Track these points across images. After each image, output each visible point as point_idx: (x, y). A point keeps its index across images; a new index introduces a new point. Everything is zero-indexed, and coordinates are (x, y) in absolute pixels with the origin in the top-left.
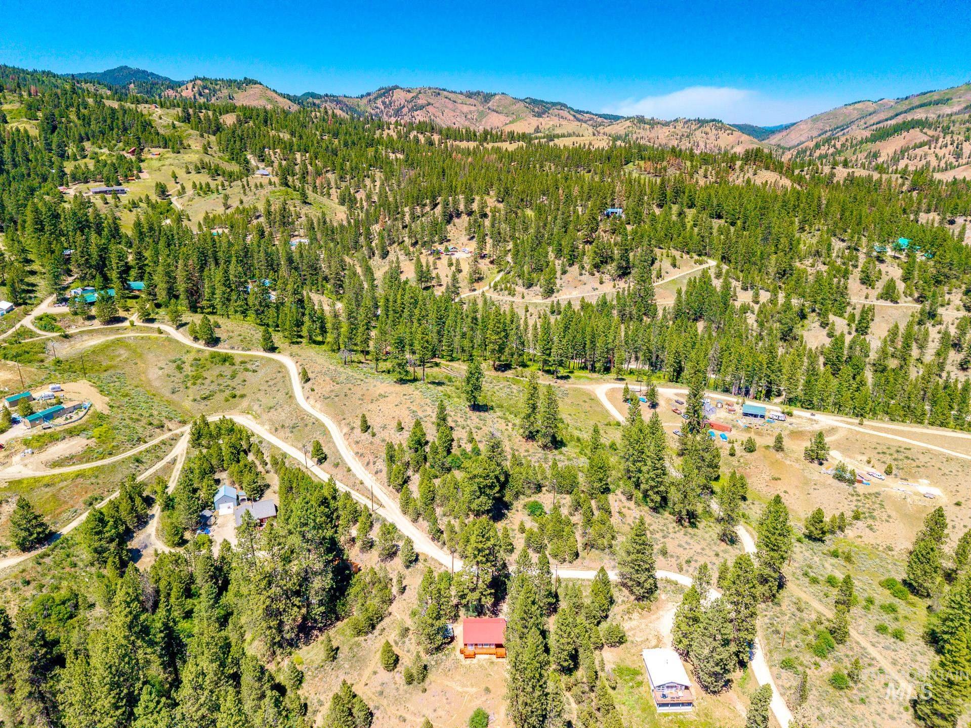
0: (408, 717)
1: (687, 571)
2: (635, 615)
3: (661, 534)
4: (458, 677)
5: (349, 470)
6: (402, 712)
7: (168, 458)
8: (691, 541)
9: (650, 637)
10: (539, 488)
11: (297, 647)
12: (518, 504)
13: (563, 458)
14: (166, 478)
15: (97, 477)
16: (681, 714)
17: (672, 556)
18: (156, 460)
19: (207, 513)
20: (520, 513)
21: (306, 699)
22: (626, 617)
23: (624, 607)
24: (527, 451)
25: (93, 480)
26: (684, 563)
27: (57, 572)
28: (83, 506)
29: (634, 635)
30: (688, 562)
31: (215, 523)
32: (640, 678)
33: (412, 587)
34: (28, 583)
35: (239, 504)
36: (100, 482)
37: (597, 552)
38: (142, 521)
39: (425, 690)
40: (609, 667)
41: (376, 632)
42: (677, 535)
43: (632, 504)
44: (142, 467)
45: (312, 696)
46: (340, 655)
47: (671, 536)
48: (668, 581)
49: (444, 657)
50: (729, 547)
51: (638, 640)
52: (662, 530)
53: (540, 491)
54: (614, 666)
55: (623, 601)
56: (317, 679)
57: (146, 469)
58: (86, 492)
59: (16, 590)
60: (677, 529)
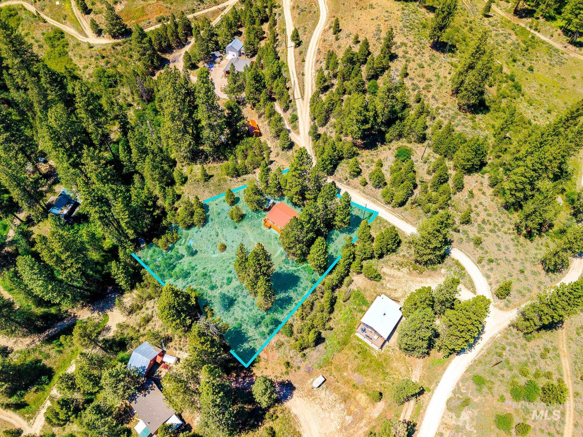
0: (220, 235)
1: (483, 266)
2: (405, 270)
3: (491, 227)
4: (255, 233)
5: (304, 61)
6: (219, 231)
7: (220, 6)
8: (512, 248)
9: (400, 290)
10: (423, 139)
11: (196, 162)
12: (395, 145)
13: (470, 123)
14: (212, 19)
15: (172, 4)
16: (369, 346)
17: (482, 248)
18: (213, 4)
19: (217, 54)
20: (391, 151)
21: (183, 193)
22: (396, 267)
23: (400, 260)
24: (445, 104)
25: (169, 5)
26: (486, 259)
27: (119, 57)
28: (155, 21)
29: (389, 281)
30: (491, 261)
31: (219, 63)
32: (364, 308)
33: (277, 164)
34: (103, 57)
35: (240, 56)
36: (172, 8)
37: (421, 211)
38: (181, 44)
39: (236, 228)
40: (353, 287)
41: (239, 179)
42: (504, 236)
43: (490, 191)
44: (202, 6)
45: (186, 193)
46: (211, 181)
47: (499, 233)
48: (458, 263)
49: (256, 217)
50: (543, 272)
51: (388, 285)
52: (495, 225)
53: (421, 142)
54: (356, 289)
55: (404, 256)
56: (192, 186)
57: (204, 9)
58: (160, 12)
59: (96, 59)
60: (511, 231)
